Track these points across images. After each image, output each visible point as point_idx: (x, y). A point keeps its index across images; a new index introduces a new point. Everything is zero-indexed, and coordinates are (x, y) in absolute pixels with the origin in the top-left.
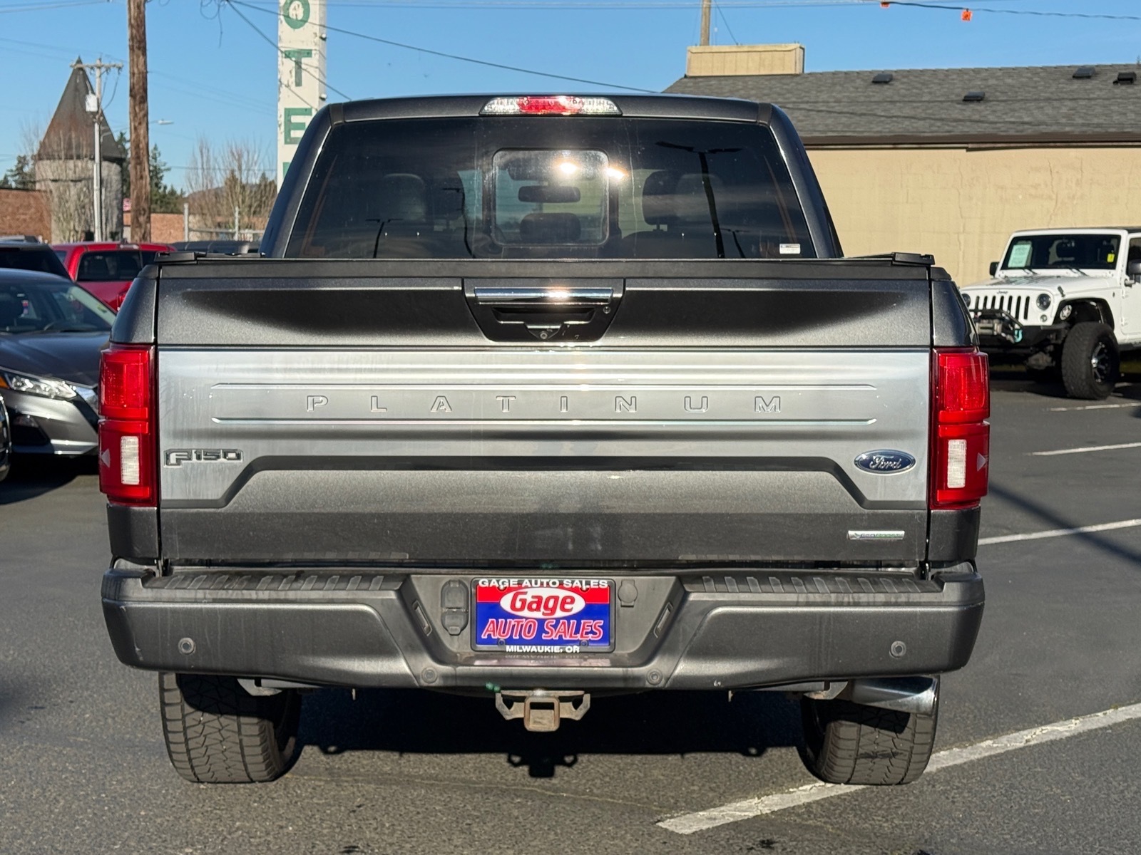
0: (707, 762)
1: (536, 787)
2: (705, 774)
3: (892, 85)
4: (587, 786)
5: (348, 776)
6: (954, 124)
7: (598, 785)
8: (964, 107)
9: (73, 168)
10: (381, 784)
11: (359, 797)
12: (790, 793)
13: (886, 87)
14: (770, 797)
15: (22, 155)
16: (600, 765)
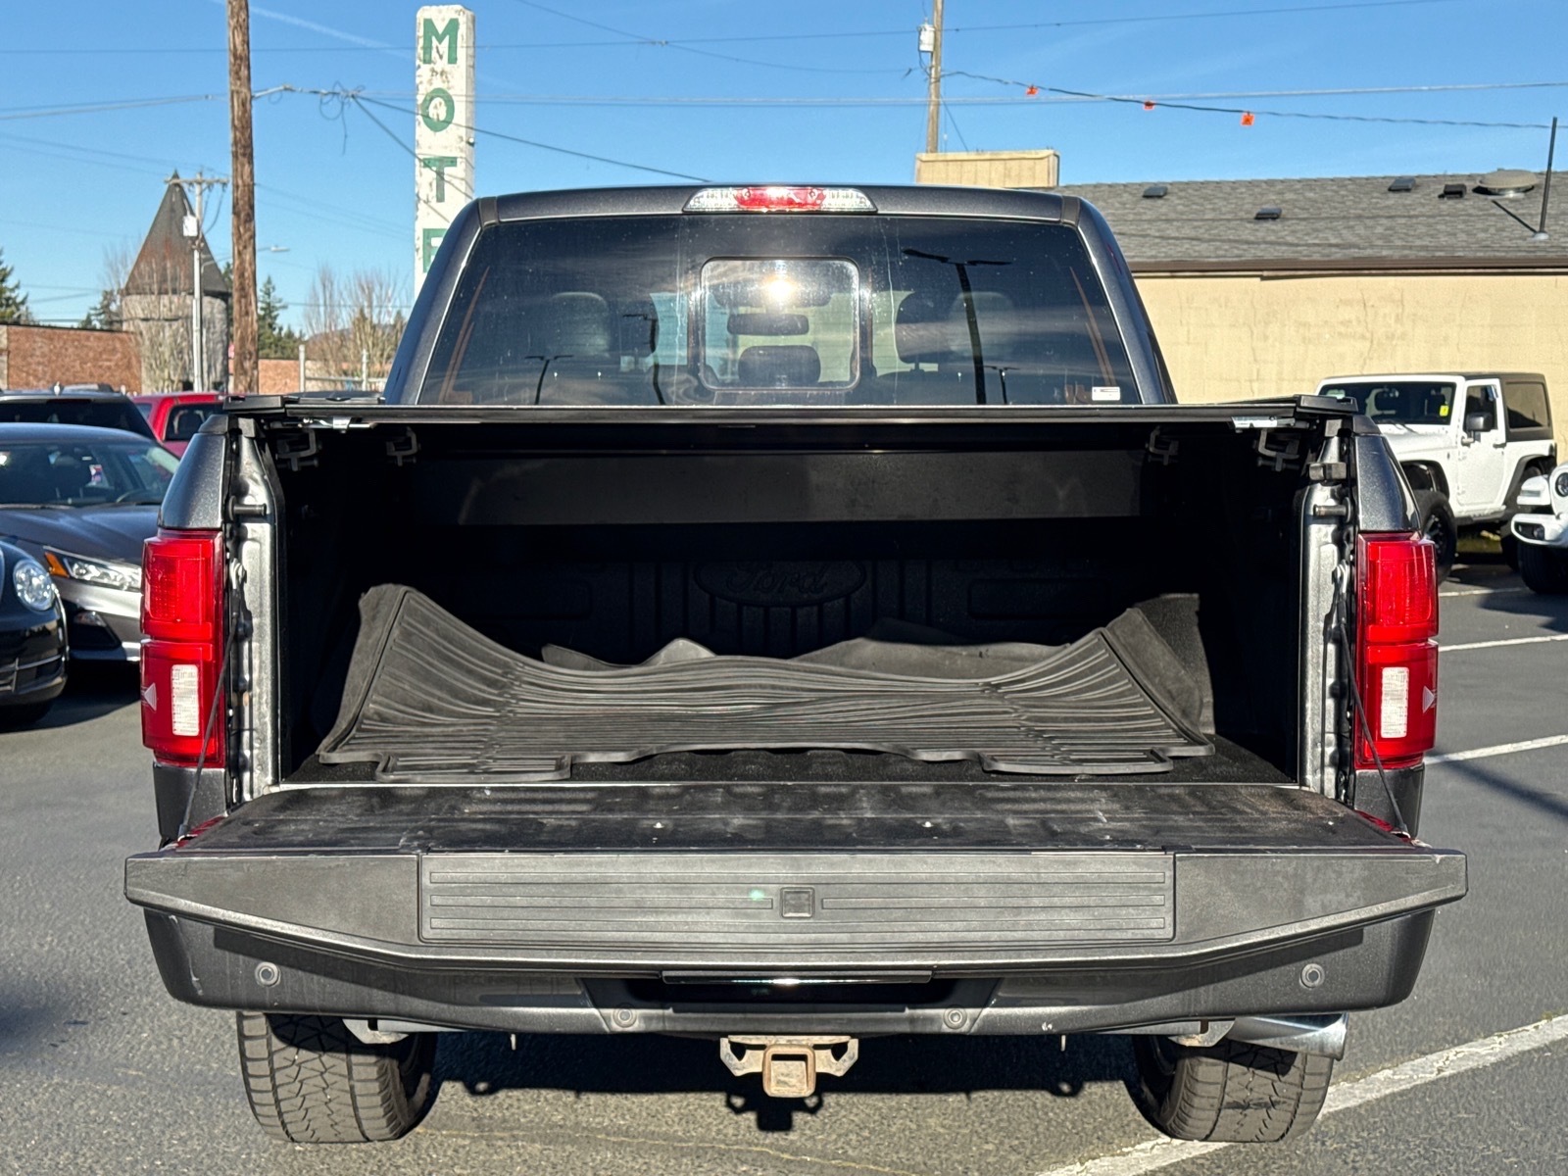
1: (767, 1146)
3: (1167, 200)
4: (840, 1144)
5: (504, 1129)
6: (1245, 247)
7: (854, 1143)
8: (1257, 227)
9: (167, 304)
10: (550, 1143)
13: (1160, 202)
15: (108, 289)
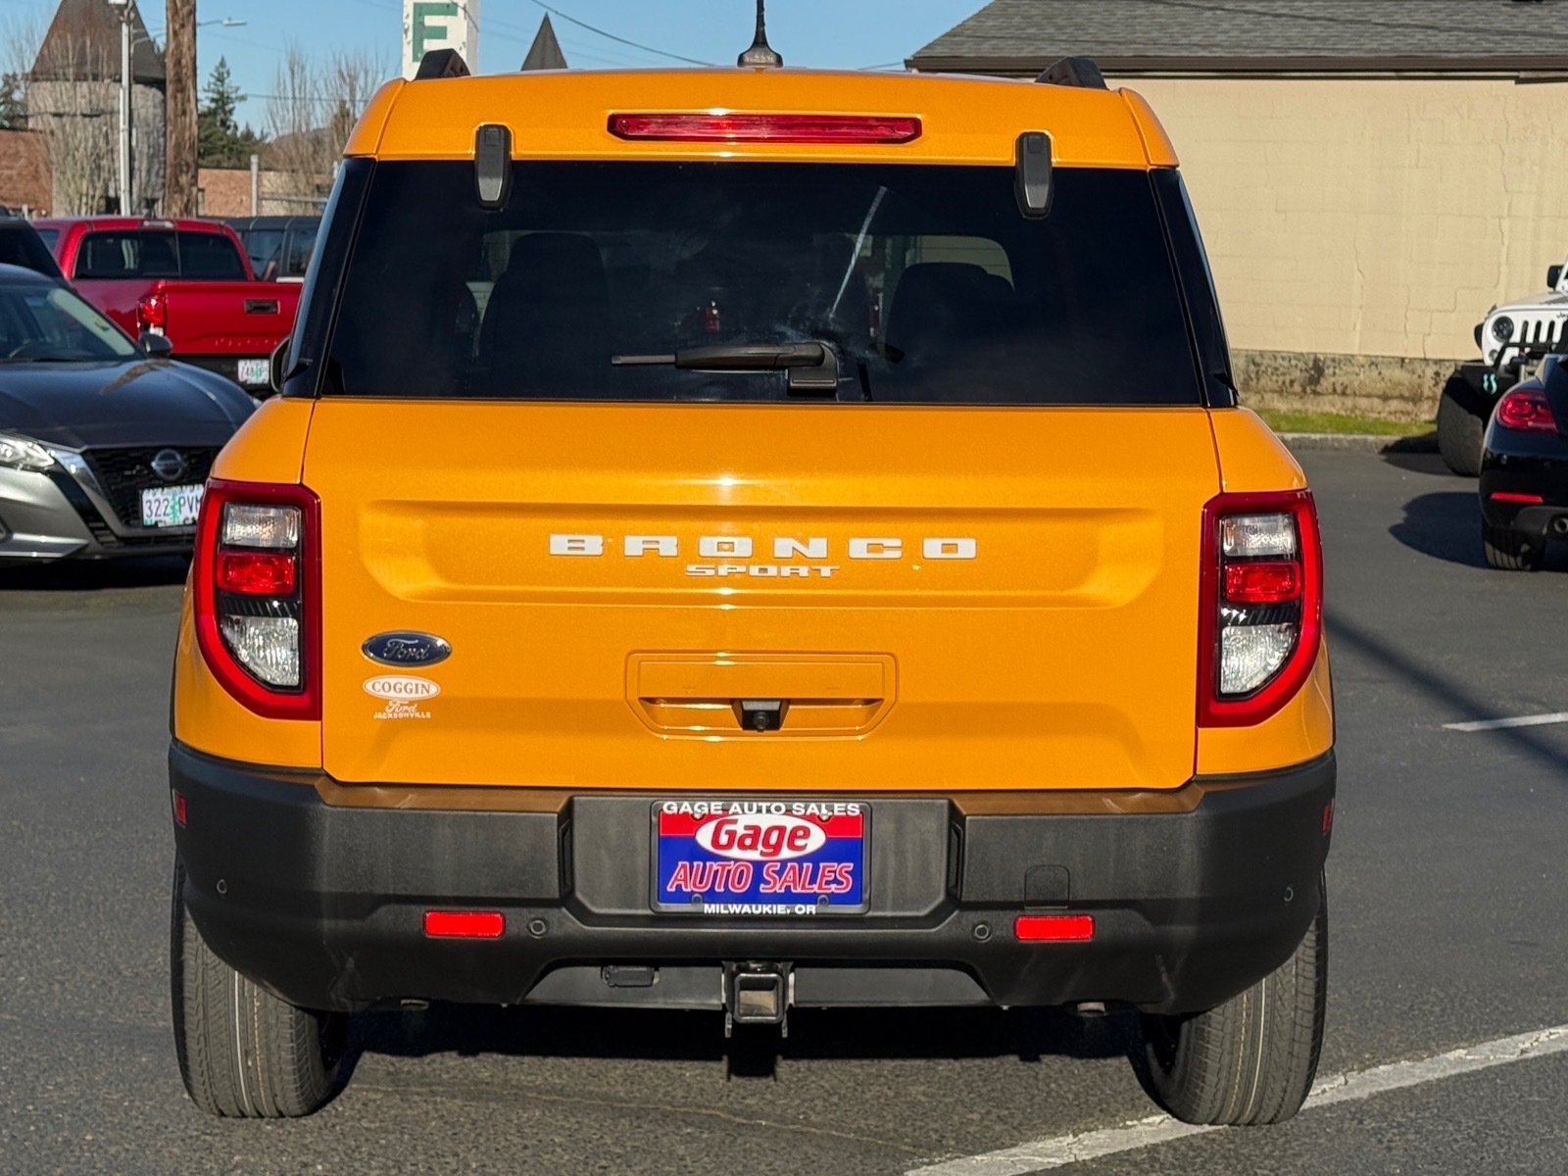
0: (1000, 1075)
2: (993, 1095)
4: (802, 1110)
5: (422, 1085)
7: (818, 1109)
9: (85, 94)
10: (473, 1099)
11: (434, 1119)
12: (1127, 1127)
14: (1094, 1133)
16: (827, 1076)
